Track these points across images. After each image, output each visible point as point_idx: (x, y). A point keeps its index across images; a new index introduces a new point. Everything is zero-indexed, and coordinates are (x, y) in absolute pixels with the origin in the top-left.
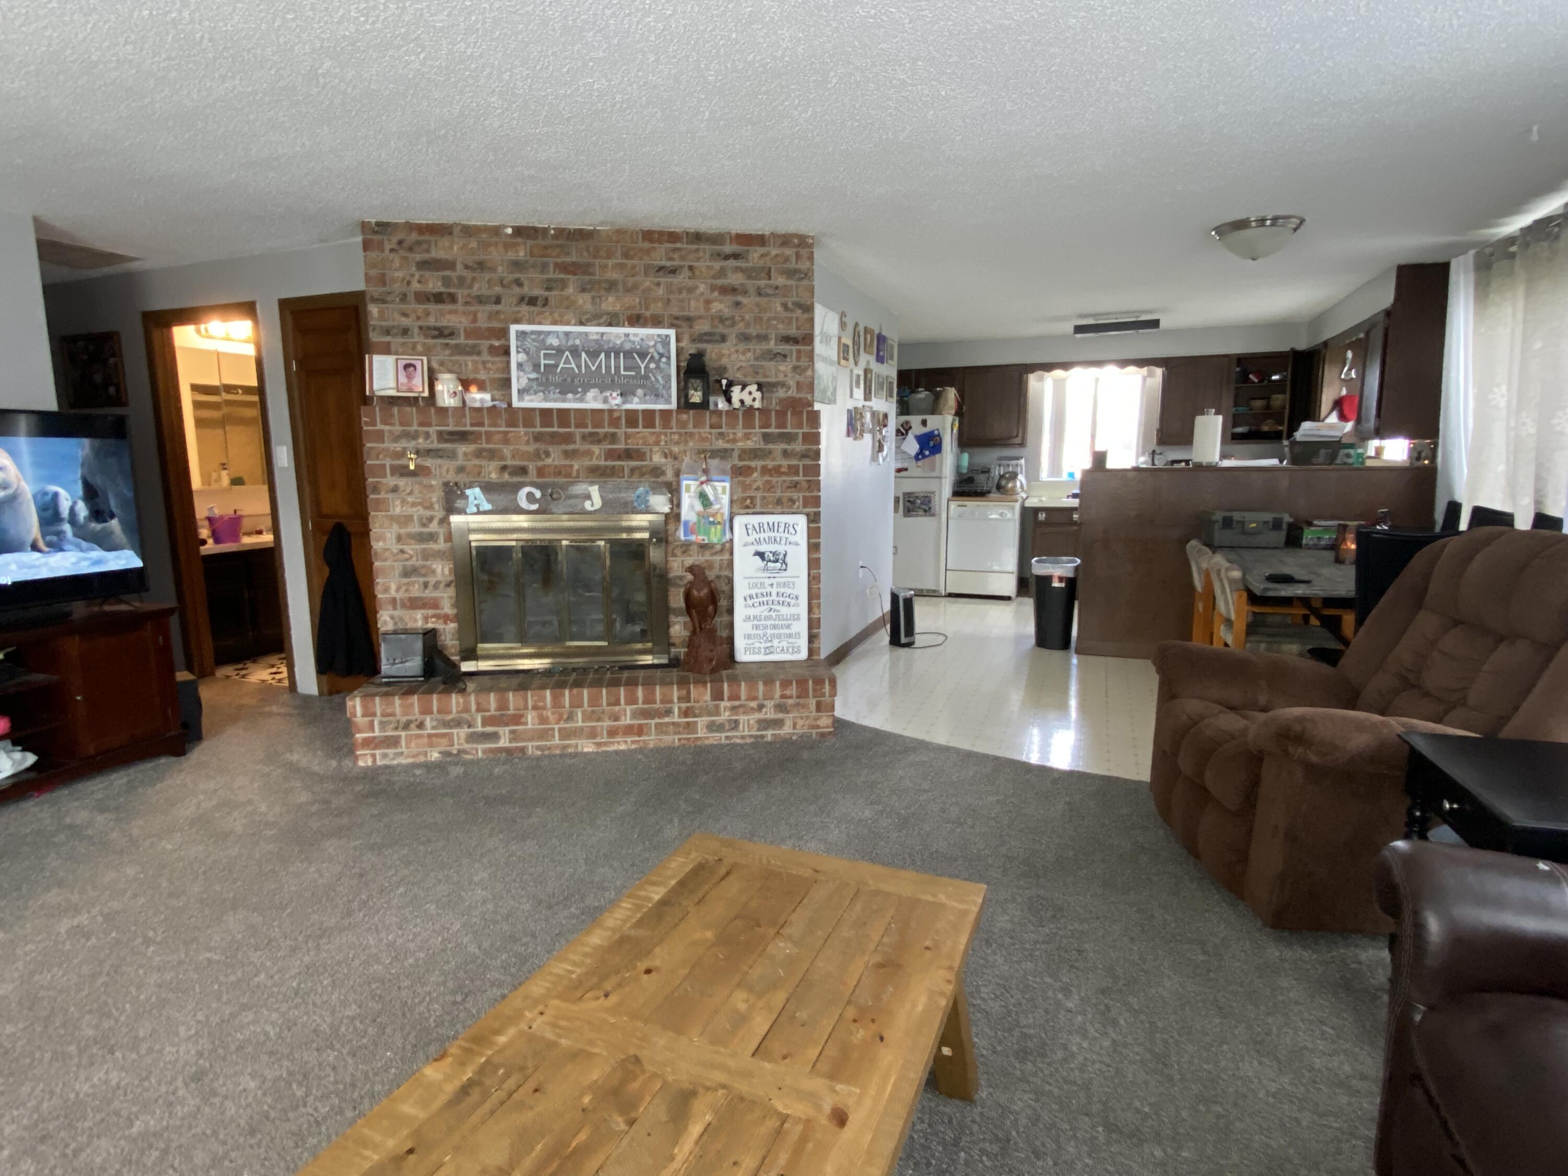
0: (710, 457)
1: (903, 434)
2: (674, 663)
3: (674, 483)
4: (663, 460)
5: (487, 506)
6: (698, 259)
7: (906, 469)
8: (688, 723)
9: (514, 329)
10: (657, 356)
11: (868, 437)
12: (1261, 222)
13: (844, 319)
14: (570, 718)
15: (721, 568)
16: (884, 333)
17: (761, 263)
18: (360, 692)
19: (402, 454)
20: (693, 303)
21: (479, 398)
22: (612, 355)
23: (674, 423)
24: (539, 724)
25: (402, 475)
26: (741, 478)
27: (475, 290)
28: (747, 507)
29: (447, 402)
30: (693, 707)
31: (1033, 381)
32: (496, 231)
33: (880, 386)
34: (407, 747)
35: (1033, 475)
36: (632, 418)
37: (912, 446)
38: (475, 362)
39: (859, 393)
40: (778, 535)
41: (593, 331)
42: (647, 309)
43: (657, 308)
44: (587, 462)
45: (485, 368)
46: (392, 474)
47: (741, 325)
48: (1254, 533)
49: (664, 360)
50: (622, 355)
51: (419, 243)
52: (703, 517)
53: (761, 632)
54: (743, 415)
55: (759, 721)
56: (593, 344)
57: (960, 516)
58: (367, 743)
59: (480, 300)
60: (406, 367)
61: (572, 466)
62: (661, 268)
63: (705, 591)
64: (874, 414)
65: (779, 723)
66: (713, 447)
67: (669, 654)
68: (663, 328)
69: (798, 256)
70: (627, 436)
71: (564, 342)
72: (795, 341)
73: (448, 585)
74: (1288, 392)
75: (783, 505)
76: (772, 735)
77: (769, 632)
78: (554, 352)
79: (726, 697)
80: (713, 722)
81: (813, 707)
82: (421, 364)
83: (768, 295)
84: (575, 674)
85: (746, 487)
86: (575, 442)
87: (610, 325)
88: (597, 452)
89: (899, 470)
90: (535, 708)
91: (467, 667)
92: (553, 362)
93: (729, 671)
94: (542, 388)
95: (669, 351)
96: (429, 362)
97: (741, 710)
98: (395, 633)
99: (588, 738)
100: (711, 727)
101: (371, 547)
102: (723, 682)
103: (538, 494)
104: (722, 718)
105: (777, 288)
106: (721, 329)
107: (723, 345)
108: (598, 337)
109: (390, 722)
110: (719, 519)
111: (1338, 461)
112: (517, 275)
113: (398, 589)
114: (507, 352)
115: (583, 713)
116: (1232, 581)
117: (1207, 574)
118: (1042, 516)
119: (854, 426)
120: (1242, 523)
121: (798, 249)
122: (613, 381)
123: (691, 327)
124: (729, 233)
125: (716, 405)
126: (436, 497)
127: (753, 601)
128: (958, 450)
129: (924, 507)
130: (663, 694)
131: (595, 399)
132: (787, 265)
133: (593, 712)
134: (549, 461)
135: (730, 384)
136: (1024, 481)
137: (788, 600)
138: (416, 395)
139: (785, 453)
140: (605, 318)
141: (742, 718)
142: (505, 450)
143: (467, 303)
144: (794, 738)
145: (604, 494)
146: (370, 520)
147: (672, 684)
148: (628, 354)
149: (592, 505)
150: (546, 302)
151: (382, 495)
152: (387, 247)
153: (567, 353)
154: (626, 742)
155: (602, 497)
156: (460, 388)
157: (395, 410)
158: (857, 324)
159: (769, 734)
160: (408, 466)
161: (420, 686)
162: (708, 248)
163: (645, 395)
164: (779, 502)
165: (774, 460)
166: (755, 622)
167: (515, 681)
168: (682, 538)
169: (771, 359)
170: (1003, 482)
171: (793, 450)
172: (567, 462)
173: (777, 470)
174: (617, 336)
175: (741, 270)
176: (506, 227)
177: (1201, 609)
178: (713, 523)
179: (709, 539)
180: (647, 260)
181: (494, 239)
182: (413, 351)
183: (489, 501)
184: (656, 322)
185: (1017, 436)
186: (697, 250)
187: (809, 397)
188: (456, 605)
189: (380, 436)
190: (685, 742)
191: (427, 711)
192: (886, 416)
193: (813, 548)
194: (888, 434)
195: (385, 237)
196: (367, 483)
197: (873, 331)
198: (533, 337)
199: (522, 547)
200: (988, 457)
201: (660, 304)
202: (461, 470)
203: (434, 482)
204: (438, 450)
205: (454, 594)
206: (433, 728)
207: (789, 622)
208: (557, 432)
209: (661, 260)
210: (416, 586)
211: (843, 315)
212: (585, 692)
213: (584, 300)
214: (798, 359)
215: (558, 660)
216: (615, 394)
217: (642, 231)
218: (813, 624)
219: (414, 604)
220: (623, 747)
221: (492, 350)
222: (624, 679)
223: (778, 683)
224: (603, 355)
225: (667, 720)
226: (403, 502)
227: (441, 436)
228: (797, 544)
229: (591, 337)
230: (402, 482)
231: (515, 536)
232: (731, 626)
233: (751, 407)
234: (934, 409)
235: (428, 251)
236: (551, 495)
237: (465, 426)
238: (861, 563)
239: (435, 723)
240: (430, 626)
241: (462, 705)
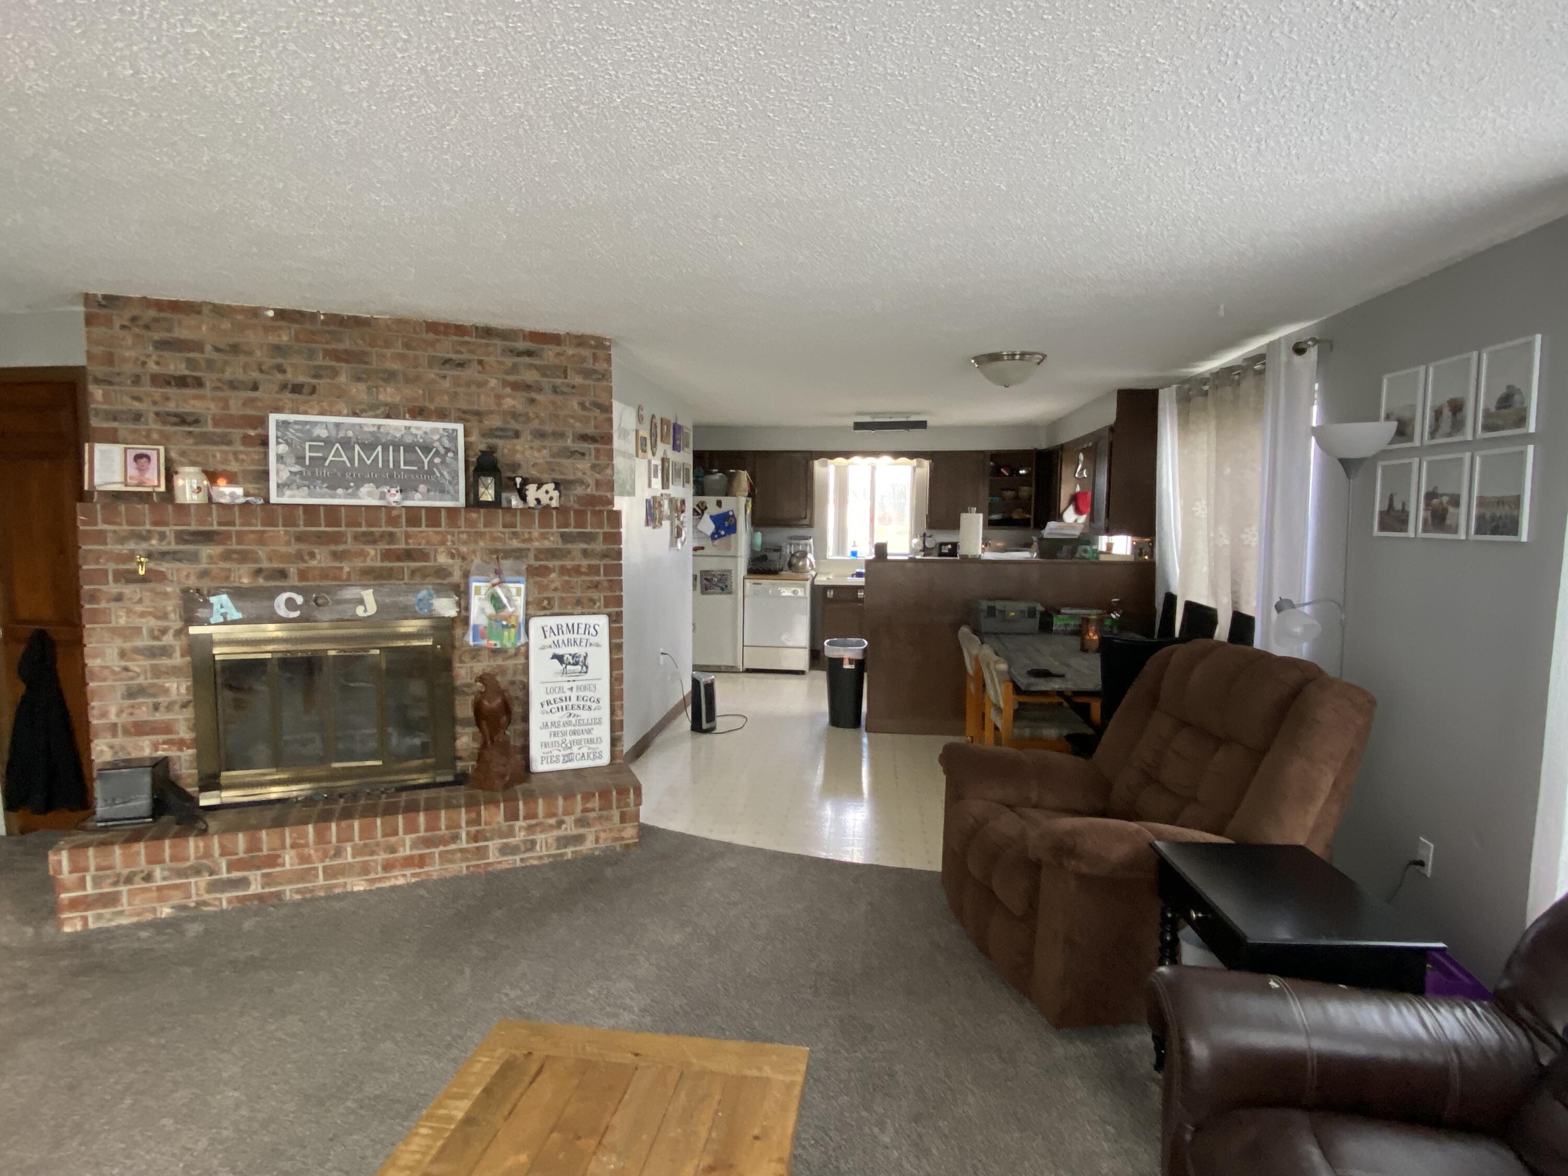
0: (502, 558)
1: (698, 514)
2: (461, 779)
3: (462, 586)
4: (450, 561)
5: (237, 615)
6: (488, 355)
7: (703, 548)
8: (478, 848)
9: (273, 418)
10: (442, 451)
11: (666, 524)
12: (1012, 356)
13: (641, 412)
14: (338, 853)
15: (515, 673)
16: (679, 423)
17: (557, 362)
18: (67, 842)
19: (131, 557)
20: (482, 397)
21: (228, 492)
22: (391, 448)
23: (462, 522)
24: (299, 864)
25: (129, 581)
26: (538, 579)
27: (228, 375)
28: (545, 608)
29: (188, 496)
30: (484, 830)
31: (818, 466)
32: (255, 312)
33: (677, 473)
34: (130, 904)
35: (821, 554)
36: (413, 516)
37: (708, 526)
38: (225, 453)
39: (657, 482)
40: (578, 637)
41: (369, 423)
42: (431, 400)
43: (443, 401)
44: (359, 564)
45: (237, 459)
46: (116, 580)
47: (537, 421)
48: (1012, 621)
49: (450, 455)
50: (402, 448)
51: (156, 320)
52: (496, 621)
53: (559, 739)
54: (540, 514)
55: (558, 839)
56: (369, 436)
57: (756, 594)
58: (75, 904)
59: (233, 385)
60: (138, 457)
61: (341, 568)
62: (447, 361)
63: (499, 701)
64: (671, 501)
65: (579, 839)
66: (507, 547)
67: (455, 767)
68: (450, 421)
69: (595, 358)
70: (408, 536)
71: (334, 433)
72: (592, 439)
73: (184, 706)
74: (1034, 485)
75: (584, 606)
76: (573, 852)
77: (569, 738)
78: (322, 444)
79: (521, 817)
80: (506, 845)
81: (617, 819)
82: (157, 454)
83: (563, 393)
84: (342, 800)
85: (542, 588)
86: (346, 542)
87: (388, 416)
88: (372, 553)
89: (695, 549)
90: (293, 846)
91: (206, 800)
92: (320, 455)
93: (526, 785)
94: (306, 483)
95: (456, 447)
96: (166, 451)
97: (538, 829)
98: (115, 765)
99: (359, 875)
100: (505, 850)
101: (85, 665)
102: (518, 800)
103: (299, 600)
104: (517, 839)
105: (573, 387)
106: (514, 425)
107: (515, 441)
108: (375, 429)
109: (108, 876)
110: (513, 622)
111: (1077, 555)
112: (279, 360)
113: (120, 712)
114: (265, 442)
115: (353, 848)
116: (1000, 673)
117: (976, 659)
118: (830, 594)
119: (653, 515)
120: (1003, 612)
121: (596, 351)
122: (391, 476)
123: (480, 421)
124: (522, 331)
125: (509, 502)
126: (171, 606)
127: (551, 707)
128: (752, 529)
129: (721, 585)
130: (448, 819)
131: (370, 494)
132: (585, 365)
133: (365, 845)
134: (314, 563)
135: (525, 482)
136: (813, 561)
137: (588, 703)
138: (150, 490)
139: (585, 553)
140: (382, 409)
141: (540, 837)
142: (260, 552)
143: (217, 388)
144: (597, 853)
145: (379, 599)
146: (85, 633)
147: (460, 807)
148: (410, 448)
149: (366, 611)
150: (313, 390)
151: (103, 605)
152: (117, 324)
153: (337, 445)
154: (404, 876)
155: (376, 601)
156: (205, 483)
157: (122, 508)
158: (653, 417)
159: (569, 852)
160: (136, 571)
161: (149, 828)
162: (498, 342)
163: (429, 490)
164: (578, 602)
165: (573, 559)
166: (554, 729)
167: (271, 813)
168: (471, 643)
169: (569, 457)
170: (794, 561)
171: (593, 550)
172: (337, 564)
173: (577, 570)
174: (397, 429)
175: (536, 367)
176: (268, 309)
177: (973, 691)
178: (506, 627)
179: (502, 644)
180: (431, 352)
181: (254, 321)
182: (147, 439)
183: (238, 609)
184: (442, 415)
185: (805, 518)
186: (487, 345)
187: (609, 495)
188: (195, 728)
189: (101, 537)
190: (475, 869)
191: (155, 859)
192: (683, 502)
193: (615, 648)
194: (685, 520)
195: (115, 312)
196: (82, 592)
197: (669, 421)
198: (297, 427)
199: (279, 659)
200: (779, 536)
201: (446, 398)
202: (204, 574)
203: (169, 589)
204: (175, 553)
205: (193, 716)
206: (164, 879)
207: (590, 727)
208: (326, 532)
209: (448, 352)
210: (144, 709)
211: (640, 408)
212: (356, 824)
213: (359, 391)
214: (597, 458)
215: (324, 784)
216: (393, 491)
217: (426, 322)
218: (616, 726)
219: (140, 729)
220: (401, 881)
221: (246, 440)
222: (403, 804)
223: (579, 797)
224: (379, 448)
225: (453, 847)
226: (129, 612)
227: (181, 537)
228: (598, 645)
229: (366, 429)
230: (128, 590)
231: (270, 648)
232: (526, 734)
233: (548, 506)
234: (728, 491)
235: (169, 330)
236: (315, 601)
237: (212, 525)
238: (662, 650)
239: (166, 873)
240: (160, 753)
241: (202, 850)
